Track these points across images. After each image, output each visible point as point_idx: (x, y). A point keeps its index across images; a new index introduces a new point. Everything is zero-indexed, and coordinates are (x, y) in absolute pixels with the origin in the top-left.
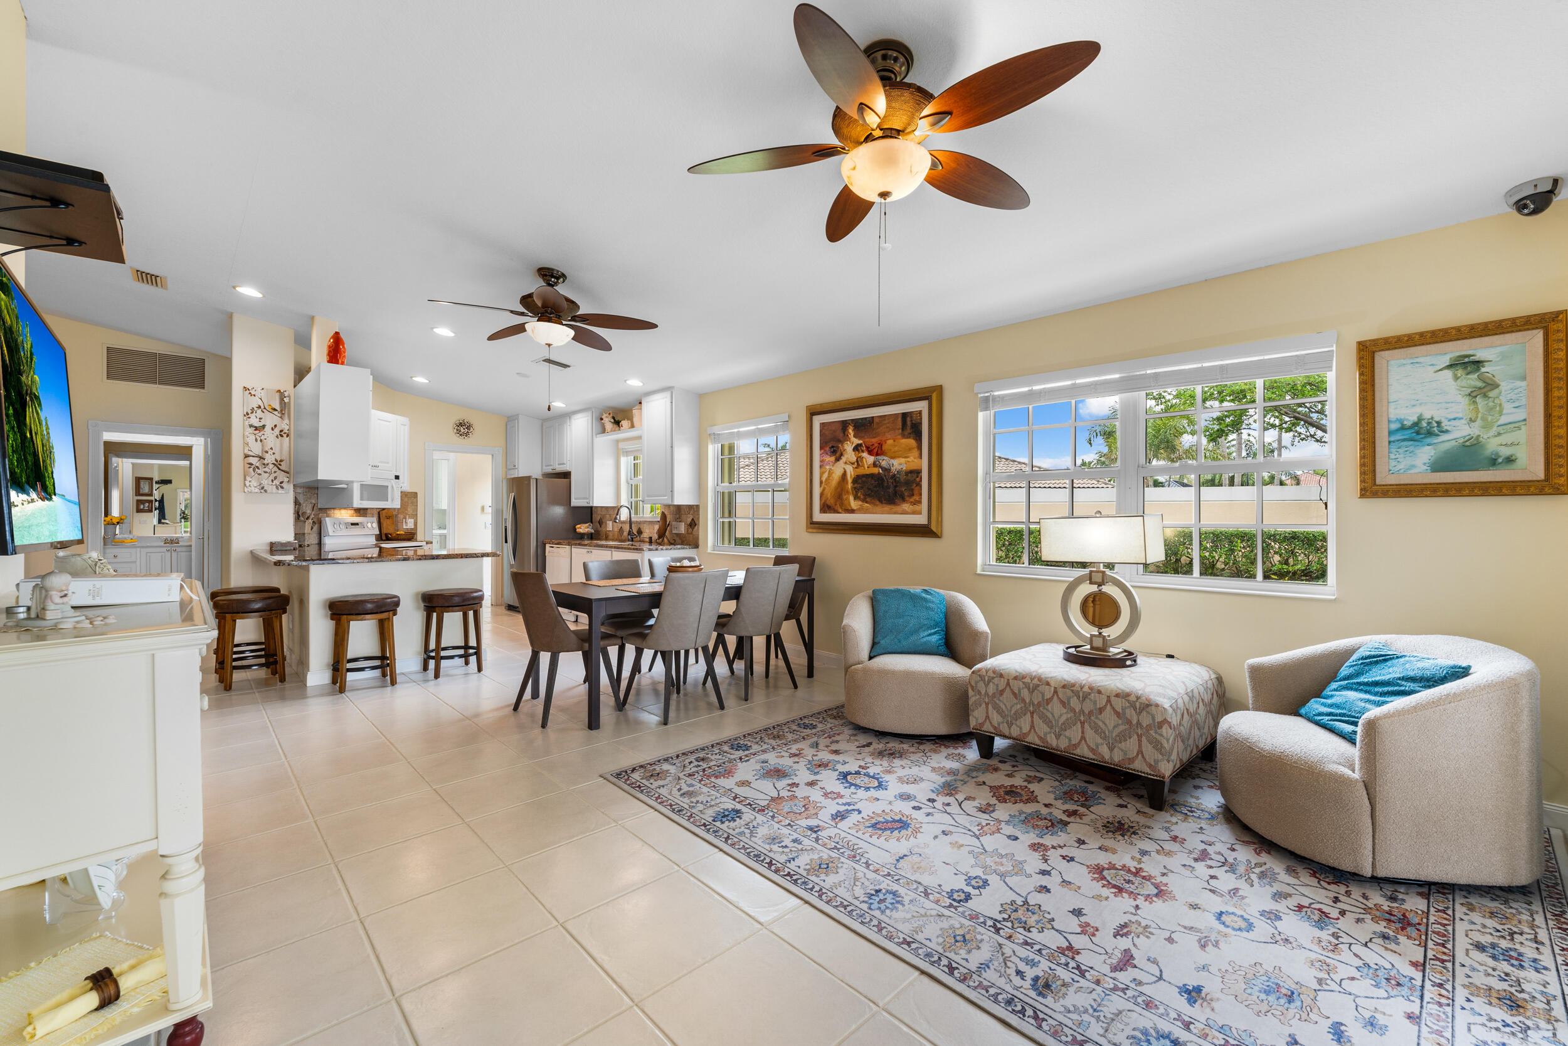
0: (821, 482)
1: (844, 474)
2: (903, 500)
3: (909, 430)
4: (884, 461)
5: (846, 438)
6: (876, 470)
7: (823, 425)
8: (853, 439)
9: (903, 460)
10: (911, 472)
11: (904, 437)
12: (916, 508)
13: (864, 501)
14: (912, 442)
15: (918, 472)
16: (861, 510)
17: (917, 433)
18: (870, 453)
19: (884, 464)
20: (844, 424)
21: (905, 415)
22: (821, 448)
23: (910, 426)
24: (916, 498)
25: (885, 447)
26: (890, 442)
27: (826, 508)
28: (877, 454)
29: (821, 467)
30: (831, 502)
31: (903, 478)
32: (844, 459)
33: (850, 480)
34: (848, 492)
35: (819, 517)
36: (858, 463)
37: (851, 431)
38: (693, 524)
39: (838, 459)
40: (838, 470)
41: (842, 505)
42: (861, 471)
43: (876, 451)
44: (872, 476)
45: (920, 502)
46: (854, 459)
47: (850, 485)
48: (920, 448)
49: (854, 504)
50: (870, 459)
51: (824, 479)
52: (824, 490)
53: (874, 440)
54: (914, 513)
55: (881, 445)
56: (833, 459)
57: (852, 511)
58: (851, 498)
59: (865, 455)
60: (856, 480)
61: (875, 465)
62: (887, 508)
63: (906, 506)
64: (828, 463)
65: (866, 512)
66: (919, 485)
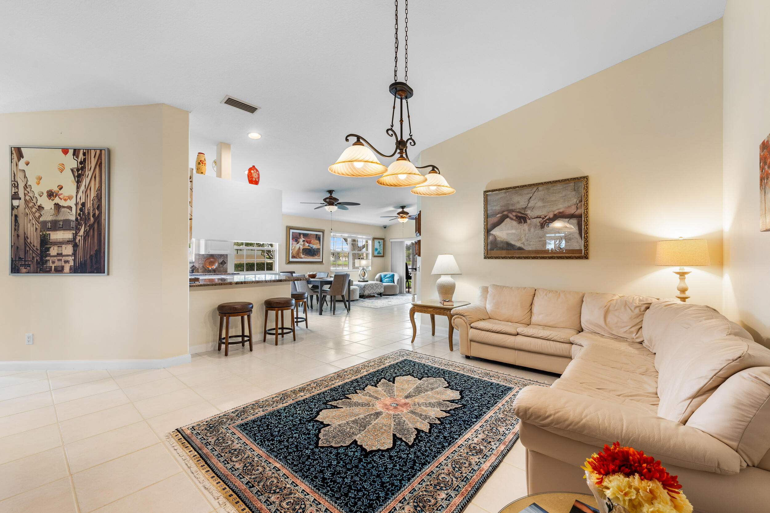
0: (292, 250)
1: (300, 248)
2: (316, 255)
3: (317, 239)
4: (311, 245)
5: (300, 238)
6: (309, 248)
7: (293, 233)
8: (302, 238)
9: (316, 246)
10: (318, 249)
11: (316, 240)
12: (319, 257)
13: (305, 255)
14: (318, 242)
15: (319, 249)
16: (304, 258)
17: (320, 240)
18: (307, 243)
19: (311, 246)
20: (300, 234)
21: (316, 235)
22: (292, 239)
23: (318, 238)
24: (319, 255)
25: (311, 242)
26: (313, 241)
27: (293, 257)
28: (309, 243)
29: (292, 245)
30: (295, 255)
31: (316, 250)
32: (299, 243)
33: (301, 250)
34: (300, 253)
35: (291, 260)
36: (304, 245)
37: (302, 236)
38: (224, 263)
39: (298, 243)
40: (298, 246)
41: (298, 256)
42: (304, 247)
43: (309, 242)
44: (308, 249)
45: (320, 256)
46: (303, 244)
47: (301, 251)
48: (320, 243)
49: (302, 256)
50: (308, 244)
51: (293, 249)
52: (293, 252)
53: (308, 240)
54: (318, 259)
55: (310, 241)
56: (296, 243)
57: (302, 258)
58: (302, 254)
59: (306, 243)
60: (303, 250)
61: (309, 246)
62: (312, 257)
63: (316, 257)
64: (294, 244)
65: (306, 258)
66: (320, 252)
